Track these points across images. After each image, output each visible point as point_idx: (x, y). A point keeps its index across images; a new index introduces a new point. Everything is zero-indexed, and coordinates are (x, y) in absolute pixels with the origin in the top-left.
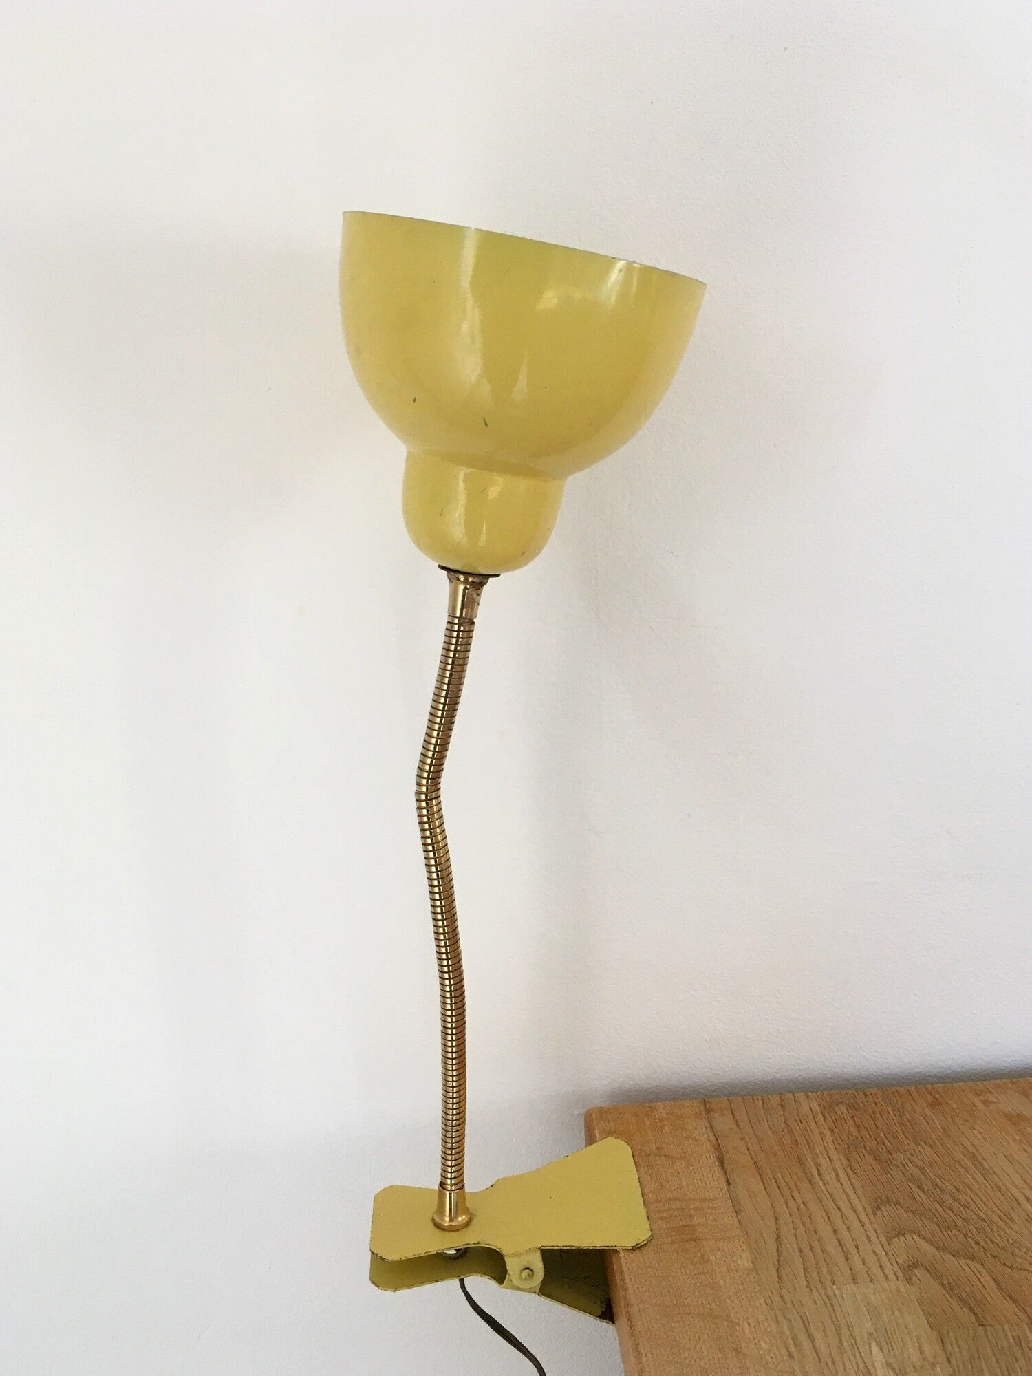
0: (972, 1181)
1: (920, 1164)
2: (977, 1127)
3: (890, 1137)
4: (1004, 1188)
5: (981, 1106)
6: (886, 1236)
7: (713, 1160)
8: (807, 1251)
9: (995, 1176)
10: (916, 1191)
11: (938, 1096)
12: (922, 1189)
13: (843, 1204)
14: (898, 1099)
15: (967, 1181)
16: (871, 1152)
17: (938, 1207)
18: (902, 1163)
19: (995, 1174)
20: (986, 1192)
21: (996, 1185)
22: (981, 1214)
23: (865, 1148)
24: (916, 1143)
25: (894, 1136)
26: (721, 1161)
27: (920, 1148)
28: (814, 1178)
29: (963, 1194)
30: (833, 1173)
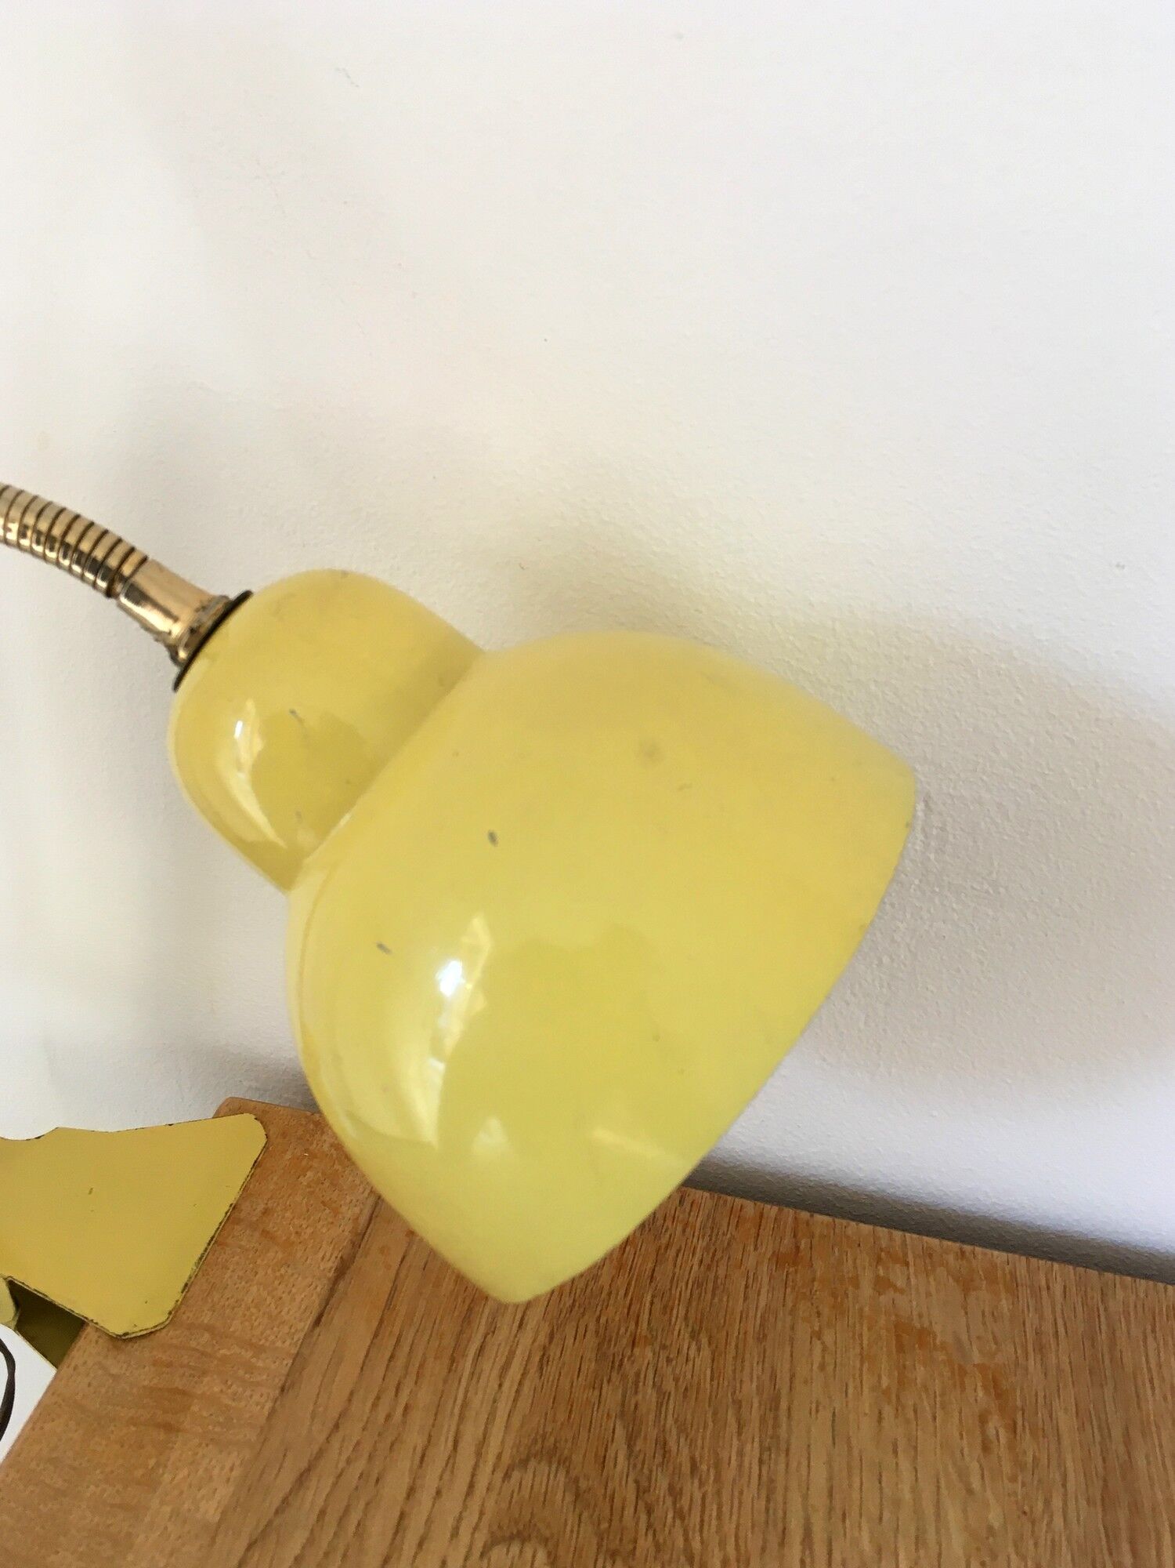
0: (734, 1458)
1: (669, 1385)
2: (828, 1338)
3: (658, 1306)
4: (780, 1499)
5: (867, 1289)
6: (492, 1534)
7: (331, 1264)
8: (331, 1519)
9: (783, 1455)
10: (619, 1446)
11: (803, 1244)
12: (630, 1446)
13: (471, 1434)
14: (732, 1227)
15: (724, 1455)
16: (602, 1331)
17: (631, 1496)
18: (638, 1374)
19: (787, 1455)
20: (741, 1493)
21: (771, 1481)
22: (696, 1545)
23: (598, 1319)
24: (694, 1336)
25: (667, 1309)
26: (342, 1270)
27: (694, 1347)
28: (464, 1356)
29: (696, 1482)
30: (504, 1359)
